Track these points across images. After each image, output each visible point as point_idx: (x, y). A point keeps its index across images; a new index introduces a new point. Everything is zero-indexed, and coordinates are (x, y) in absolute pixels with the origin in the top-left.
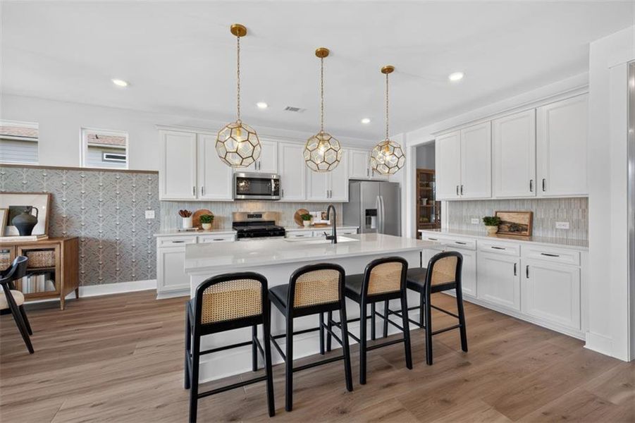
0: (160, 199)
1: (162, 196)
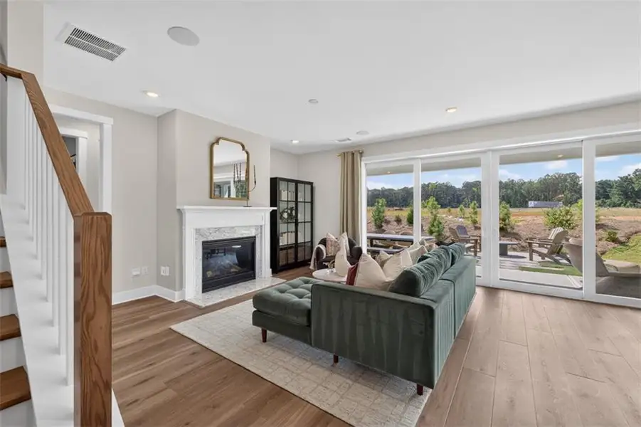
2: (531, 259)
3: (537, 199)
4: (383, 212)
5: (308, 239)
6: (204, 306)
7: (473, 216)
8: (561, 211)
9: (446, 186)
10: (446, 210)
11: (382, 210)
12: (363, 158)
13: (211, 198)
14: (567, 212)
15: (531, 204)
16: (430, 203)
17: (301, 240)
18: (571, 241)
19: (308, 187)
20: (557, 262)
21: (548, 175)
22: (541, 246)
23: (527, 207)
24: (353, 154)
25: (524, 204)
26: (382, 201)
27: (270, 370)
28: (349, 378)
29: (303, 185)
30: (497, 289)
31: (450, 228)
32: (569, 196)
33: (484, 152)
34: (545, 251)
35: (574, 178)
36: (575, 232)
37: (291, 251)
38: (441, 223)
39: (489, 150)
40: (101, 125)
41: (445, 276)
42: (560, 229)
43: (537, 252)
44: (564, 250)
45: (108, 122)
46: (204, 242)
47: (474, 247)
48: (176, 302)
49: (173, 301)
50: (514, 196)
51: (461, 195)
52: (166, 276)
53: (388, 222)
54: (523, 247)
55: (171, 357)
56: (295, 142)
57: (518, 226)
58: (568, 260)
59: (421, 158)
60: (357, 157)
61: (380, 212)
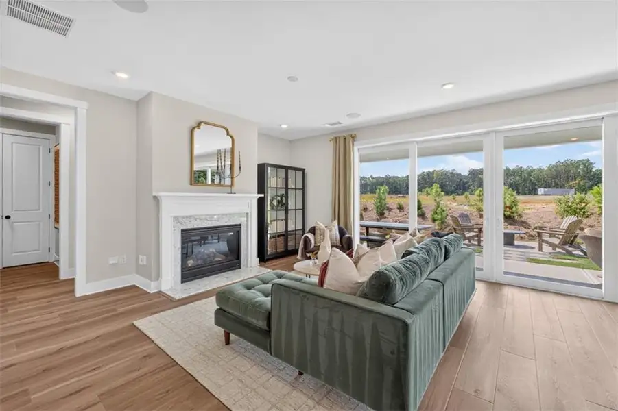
2: (540, 249)
3: (547, 186)
4: (385, 199)
5: (299, 227)
6: (177, 298)
7: (478, 203)
8: (574, 198)
9: (452, 173)
10: (451, 197)
11: (383, 197)
12: (355, 143)
13: (191, 184)
14: (582, 200)
15: (541, 191)
16: (434, 191)
17: (291, 227)
18: (587, 232)
19: (300, 174)
20: (570, 253)
21: (559, 162)
22: (551, 235)
23: (536, 193)
24: (345, 139)
25: (533, 191)
26: (384, 188)
27: (222, 383)
28: (311, 398)
29: (294, 171)
30: (501, 285)
31: (452, 217)
32: (582, 183)
33: (487, 133)
34: (556, 241)
35: (587, 164)
36: (590, 221)
37: (281, 239)
38: (444, 211)
39: (492, 131)
40: (75, 109)
41: (433, 275)
42: (573, 218)
43: (547, 242)
44: (578, 240)
45: (82, 106)
46: (182, 231)
47: (477, 236)
48: (151, 292)
49: (149, 291)
50: (523, 183)
51: (466, 183)
52: (143, 266)
53: (389, 209)
54: (532, 236)
55: (120, 360)
56: (284, 126)
57: (526, 214)
58: (582, 251)
59: (417, 142)
60: (350, 141)
61: (381, 199)
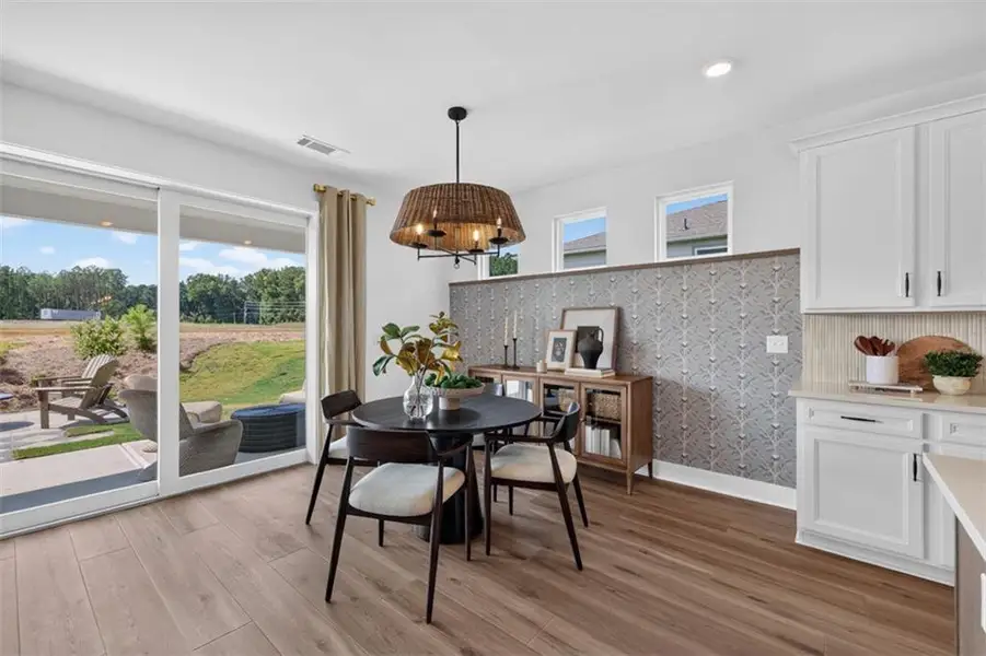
0: (803, 310)
1: (806, 304)
2: (45, 424)
3: (58, 305)
8: (102, 325)
14: (115, 328)
15: (46, 313)
18: (129, 381)
20: (100, 421)
21: (78, 267)
23: (37, 317)
25: (30, 313)
34: (76, 403)
42: (103, 360)
43: (57, 408)
44: (113, 394)
50: (10, 297)
57: (16, 356)
58: (118, 411)
